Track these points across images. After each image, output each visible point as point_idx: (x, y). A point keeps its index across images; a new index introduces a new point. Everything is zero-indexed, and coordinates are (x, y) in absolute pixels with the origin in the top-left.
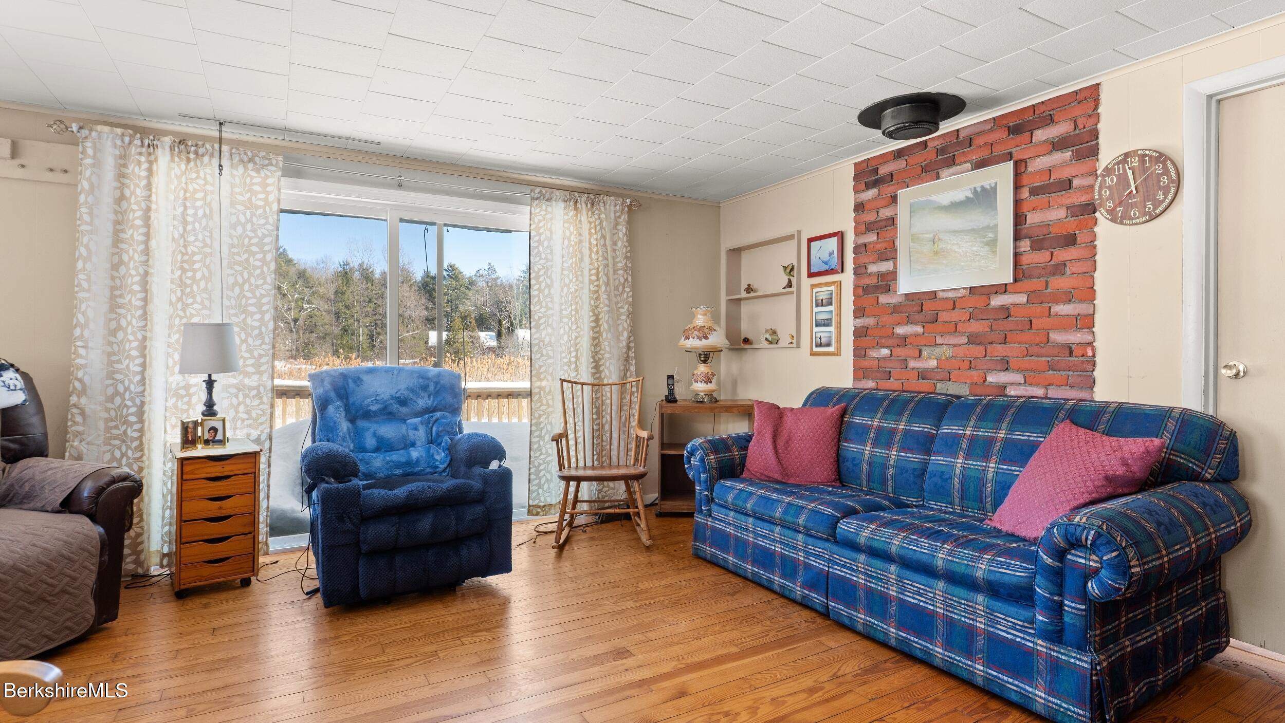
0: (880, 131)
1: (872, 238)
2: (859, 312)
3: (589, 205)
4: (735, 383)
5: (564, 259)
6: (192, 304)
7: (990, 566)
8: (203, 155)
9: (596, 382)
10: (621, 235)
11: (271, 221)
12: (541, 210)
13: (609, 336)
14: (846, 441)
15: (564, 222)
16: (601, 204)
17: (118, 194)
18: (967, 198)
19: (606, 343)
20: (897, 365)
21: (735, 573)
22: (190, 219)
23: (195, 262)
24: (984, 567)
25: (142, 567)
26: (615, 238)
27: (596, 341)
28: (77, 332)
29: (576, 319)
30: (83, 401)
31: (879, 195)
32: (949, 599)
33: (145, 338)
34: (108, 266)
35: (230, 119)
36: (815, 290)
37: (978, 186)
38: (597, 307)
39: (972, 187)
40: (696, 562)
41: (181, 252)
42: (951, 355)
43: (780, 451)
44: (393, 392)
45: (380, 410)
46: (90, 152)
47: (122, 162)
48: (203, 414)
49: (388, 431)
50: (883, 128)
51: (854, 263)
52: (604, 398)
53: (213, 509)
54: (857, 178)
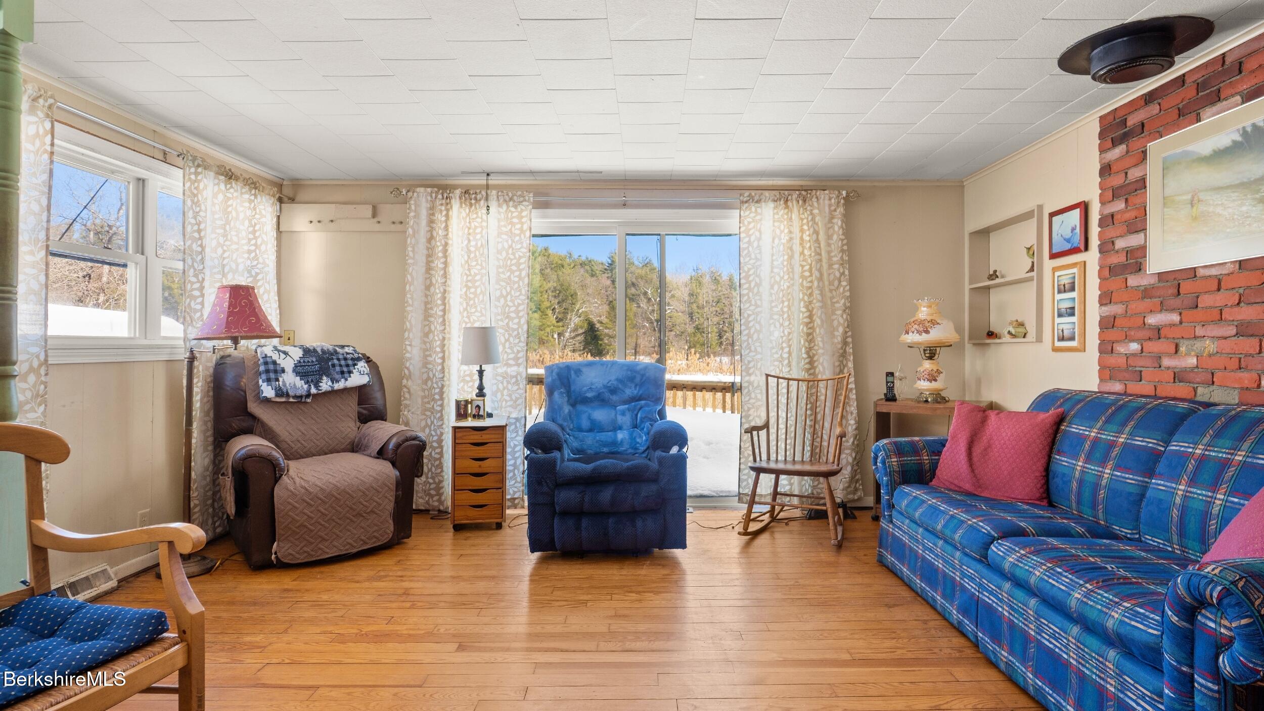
0: (1090, 77)
1: (1119, 205)
2: (1105, 299)
3: (800, 202)
4: (979, 382)
5: (774, 258)
6: (474, 313)
7: (1124, 616)
8: (480, 200)
9: (811, 377)
10: (836, 228)
11: (525, 245)
12: (749, 213)
13: (822, 331)
14: (1059, 453)
15: (774, 221)
16: (814, 199)
17: (429, 236)
18: (1234, 142)
19: (819, 339)
20: (1148, 363)
21: (909, 586)
22: (472, 249)
23: (477, 281)
24: (1116, 616)
25: (443, 505)
26: (831, 231)
27: (810, 337)
28: (406, 334)
29: (789, 316)
30: (410, 383)
31: (1127, 152)
32: (1081, 649)
33: (444, 339)
34: (423, 287)
35: (493, 171)
36: (1057, 274)
37: (1248, 124)
38: (810, 302)
39: (1240, 126)
40: (879, 569)
41: (466, 274)
42: (1215, 351)
43: (975, 459)
44: (605, 382)
45: (594, 397)
46: (413, 207)
47: (431, 212)
48: (477, 396)
49: (600, 415)
50: (1092, 73)
51: (1100, 239)
52: (819, 394)
53: (475, 467)
54: (1102, 136)
